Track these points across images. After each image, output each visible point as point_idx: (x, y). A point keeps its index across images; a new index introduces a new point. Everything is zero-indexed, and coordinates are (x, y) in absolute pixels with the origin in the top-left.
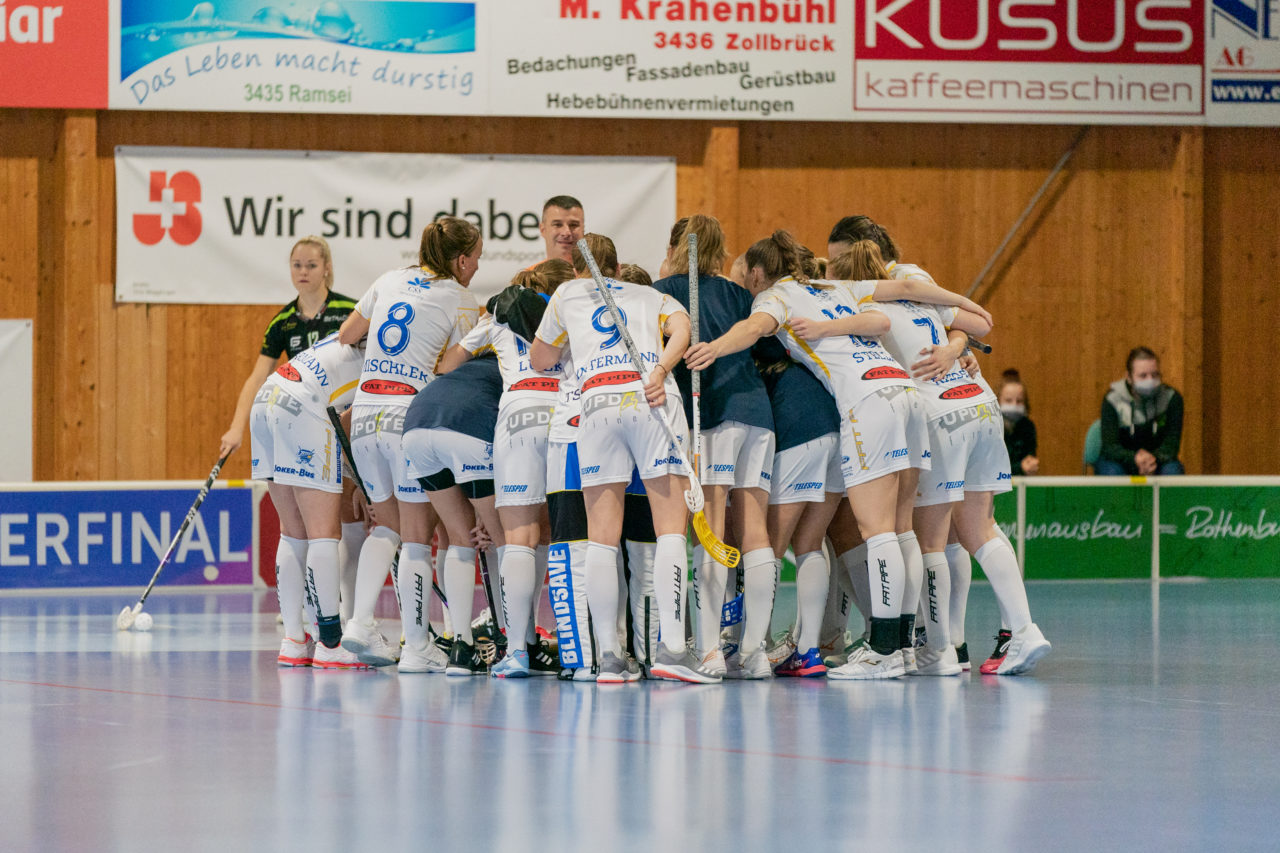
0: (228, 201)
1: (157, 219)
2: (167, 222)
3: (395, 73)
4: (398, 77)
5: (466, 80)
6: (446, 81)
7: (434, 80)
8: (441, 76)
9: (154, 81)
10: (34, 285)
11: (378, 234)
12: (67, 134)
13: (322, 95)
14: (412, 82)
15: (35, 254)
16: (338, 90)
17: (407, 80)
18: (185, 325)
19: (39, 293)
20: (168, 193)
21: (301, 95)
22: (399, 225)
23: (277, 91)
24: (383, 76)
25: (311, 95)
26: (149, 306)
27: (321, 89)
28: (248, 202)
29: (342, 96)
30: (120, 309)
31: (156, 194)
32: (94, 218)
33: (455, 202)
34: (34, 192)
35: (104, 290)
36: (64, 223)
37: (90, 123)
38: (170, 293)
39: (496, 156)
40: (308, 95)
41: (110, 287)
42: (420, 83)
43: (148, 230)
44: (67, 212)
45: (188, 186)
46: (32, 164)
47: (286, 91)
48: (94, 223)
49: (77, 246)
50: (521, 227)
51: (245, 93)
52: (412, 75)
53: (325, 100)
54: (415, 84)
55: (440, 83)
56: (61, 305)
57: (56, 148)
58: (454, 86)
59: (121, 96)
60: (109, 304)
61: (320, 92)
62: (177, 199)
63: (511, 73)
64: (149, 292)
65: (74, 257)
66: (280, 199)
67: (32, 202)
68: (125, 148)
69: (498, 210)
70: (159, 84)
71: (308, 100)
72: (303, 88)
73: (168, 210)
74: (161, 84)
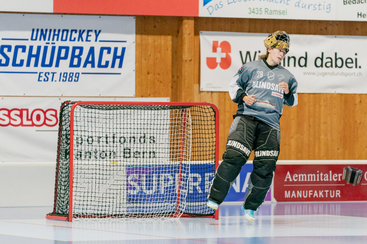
0: (241, 52)
1: (215, 59)
2: (219, 61)
3: (303, 4)
4: (304, 6)
5: (328, 7)
6: (321, 7)
7: (317, 7)
8: (319, 5)
9: (215, 6)
10: (170, 84)
11: (295, 66)
12: (184, 26)
13: (276, 12)
14: (309, 7)
15: (170, 72)
16: (282, 11)
17: (307, 7)
18: (225, 99)
19: (172, 88)
20: (219, 49)
21: (269, 12)
22: (303, 62)
23: (260, 11)
24: (298, 5)
25: (272, 12)
26: (212, 92)
27: (276, 10)
28: (248, 53)
29: (284, 12)
30: (202, 94)
31: (215, 50)
32: (193, 59)
33: (323, 53)
34: (170, 49)
35: (196, 86)
36: (182, 60)
37: (192, 22)
38: (220, 88)
39: (337, 36)
40: (271, 12)
41: (198, 85)
42: (312, 8)
43: (212, 63)
44: (183, 56)
45: (226, 47)
46: (169, 38)
47: (263, 10)
48: (192, 62)
49: (187, 69)
50: (346, 63)
51: (249, 11)
52: (309, 5)
53: (277, 14)
54: (310, 8)
55: (319, 8)
56: (181, 92)
57: (178, 32)
58: (324, 9)
59: (204, 12)
60: (197, 92)
61: (275, 11)
62: (222, 52)
63: (344, 4)
64: (212, 87)
65: (186, 73)
66: (259, 52)
67: (169, 53)
68: (203, 32)
69: (338, 57)
70: (217, 7)
71: (271, 14)
72: (269, 9)
73: (219, 56)
74: (218, 7)
